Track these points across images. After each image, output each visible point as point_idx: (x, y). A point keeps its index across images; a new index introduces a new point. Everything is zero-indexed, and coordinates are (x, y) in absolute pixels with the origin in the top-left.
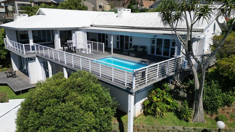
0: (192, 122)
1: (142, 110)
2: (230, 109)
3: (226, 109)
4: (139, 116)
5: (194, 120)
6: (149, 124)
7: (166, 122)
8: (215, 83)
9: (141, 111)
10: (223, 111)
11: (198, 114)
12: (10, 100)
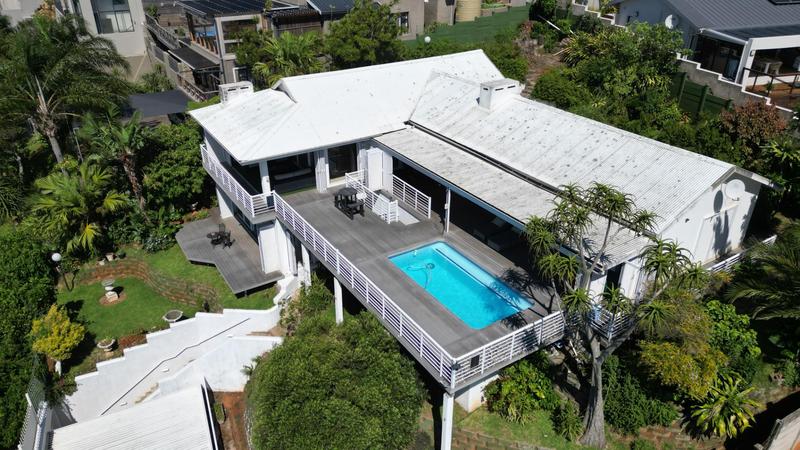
0: (578, 443)
1: (485, 399)
2: (665, 432)
3: (656, 431)
4: (478, 409)
5: (583, 441)
6: (491, 433)
7: (527, 433)
8: (632, 382)
9: (483, 400)
10: (649, 433)
11: (592, 432)
12: (225, 310)
